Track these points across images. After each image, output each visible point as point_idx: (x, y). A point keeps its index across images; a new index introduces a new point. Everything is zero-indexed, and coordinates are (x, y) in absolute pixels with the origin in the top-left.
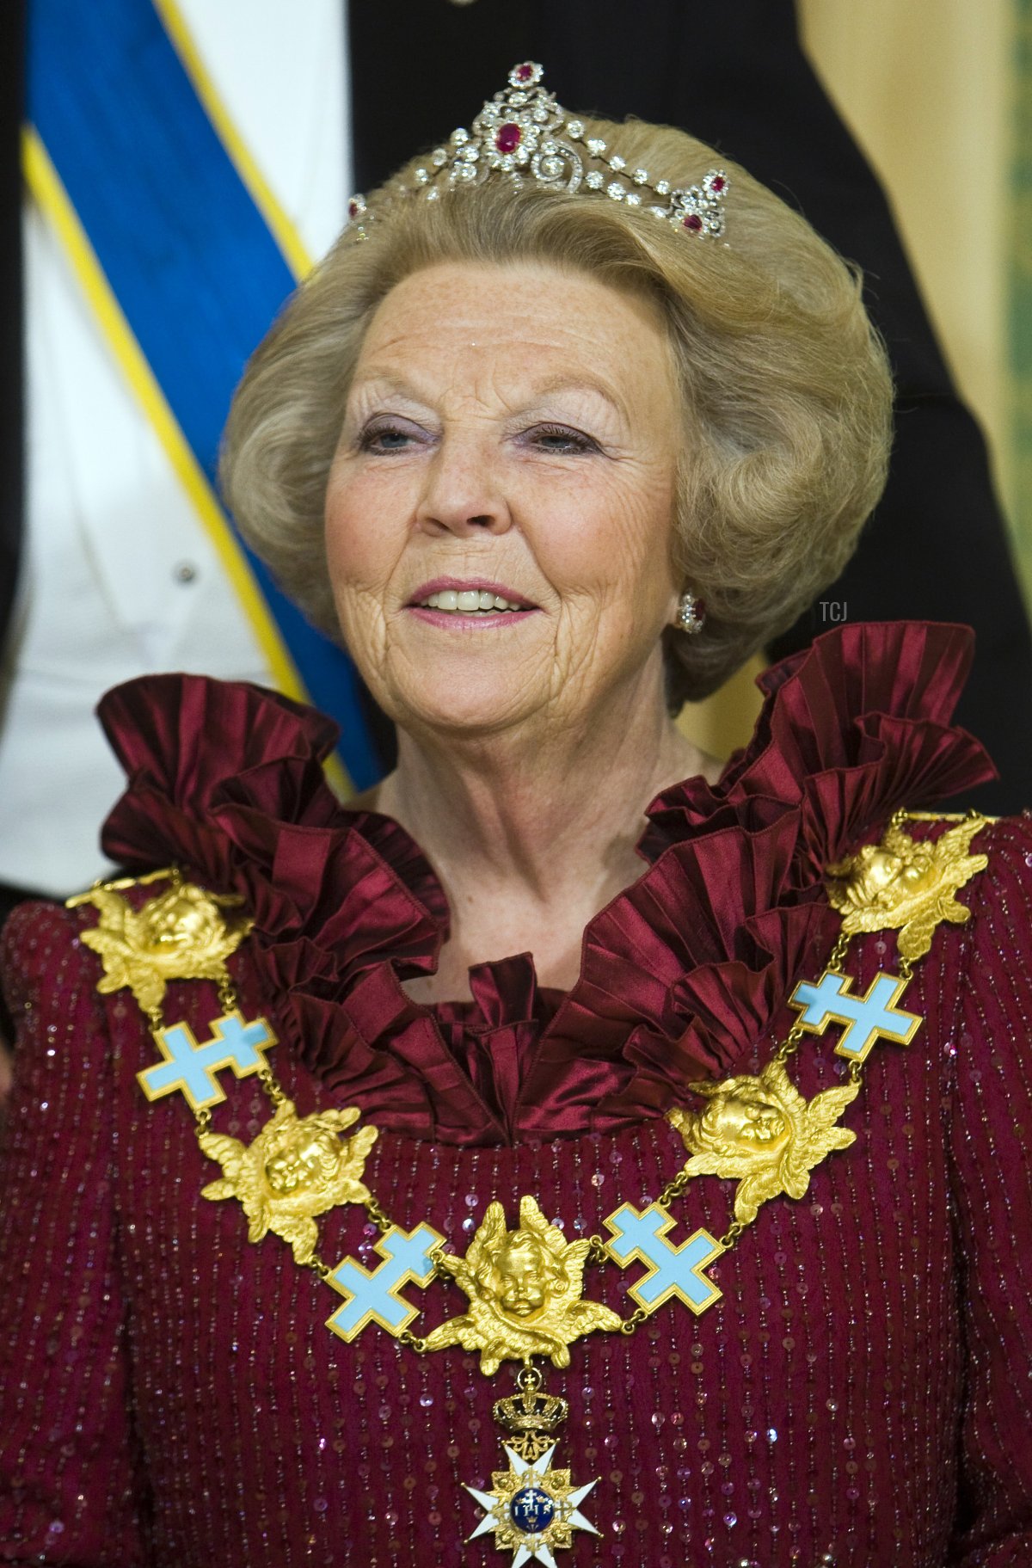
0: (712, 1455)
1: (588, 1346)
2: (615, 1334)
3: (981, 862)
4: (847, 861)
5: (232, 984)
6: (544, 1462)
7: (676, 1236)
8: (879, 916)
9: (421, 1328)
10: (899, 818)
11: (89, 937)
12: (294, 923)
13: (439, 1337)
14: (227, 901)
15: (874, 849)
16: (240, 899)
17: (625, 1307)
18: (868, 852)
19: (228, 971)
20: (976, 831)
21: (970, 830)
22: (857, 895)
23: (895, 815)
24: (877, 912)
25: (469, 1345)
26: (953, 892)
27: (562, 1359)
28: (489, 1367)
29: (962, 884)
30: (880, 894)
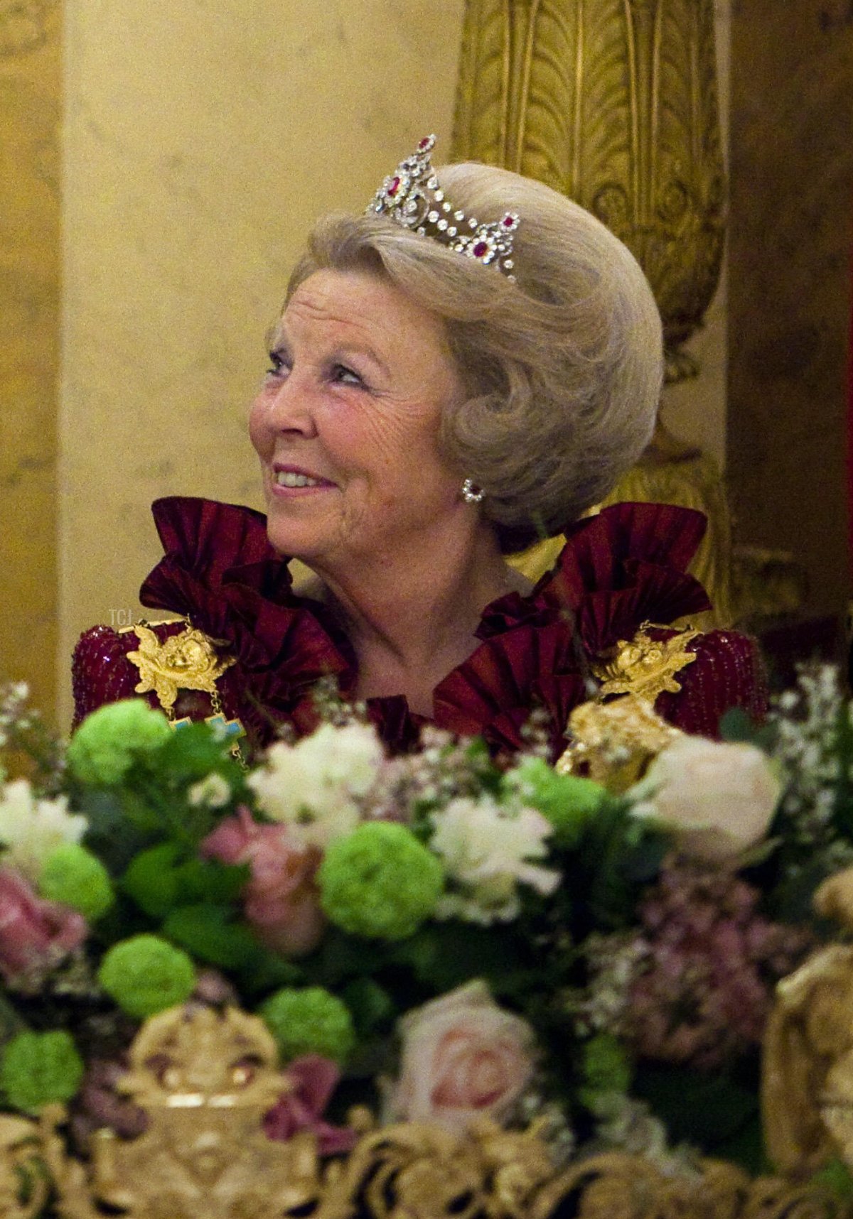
3: (692, 657)
4: (609, 650)
5: (220, 696)
8: (624, 685)
10: (646, 625)
11: (131, 655)
12: (264, 662)
14: (219, 642)
15: (626, 642)
16: (228, 643)
18: (622, 644)
19: (217, 688)
20: (691, 638)
21: (688, 637)
22: (612, 670)
23: (642, 624)
24: (623, 682)
26: (672, 674)
29: (678, 669)
30: (626, 671)
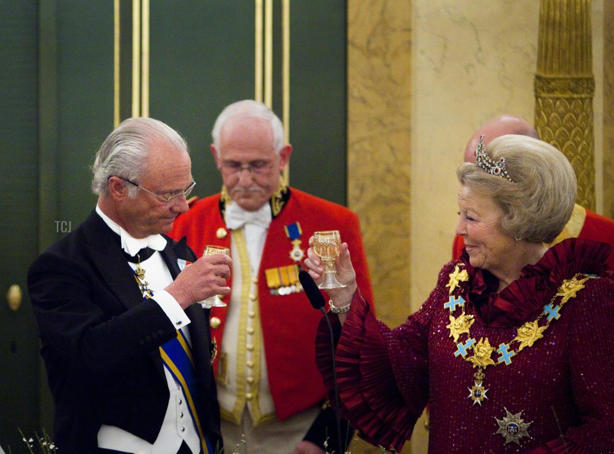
0: (504, 389)
1: (489, 366)
2: (493, 365)
3: (584, 287)
6: (480, 385)
7: (509, 351)
9: (467, 356)
13: (468, 359)
17: (496, 361)
18: (565, 281)
22: (560, 289)
24: (562, 292)
25: (472, 362)
26: (576, 292)
27: (485, 368)
28: (474, 366)
29: (578, 290)
30: (563, 289)
